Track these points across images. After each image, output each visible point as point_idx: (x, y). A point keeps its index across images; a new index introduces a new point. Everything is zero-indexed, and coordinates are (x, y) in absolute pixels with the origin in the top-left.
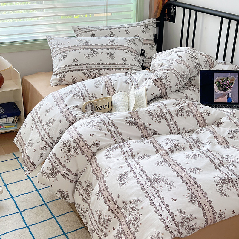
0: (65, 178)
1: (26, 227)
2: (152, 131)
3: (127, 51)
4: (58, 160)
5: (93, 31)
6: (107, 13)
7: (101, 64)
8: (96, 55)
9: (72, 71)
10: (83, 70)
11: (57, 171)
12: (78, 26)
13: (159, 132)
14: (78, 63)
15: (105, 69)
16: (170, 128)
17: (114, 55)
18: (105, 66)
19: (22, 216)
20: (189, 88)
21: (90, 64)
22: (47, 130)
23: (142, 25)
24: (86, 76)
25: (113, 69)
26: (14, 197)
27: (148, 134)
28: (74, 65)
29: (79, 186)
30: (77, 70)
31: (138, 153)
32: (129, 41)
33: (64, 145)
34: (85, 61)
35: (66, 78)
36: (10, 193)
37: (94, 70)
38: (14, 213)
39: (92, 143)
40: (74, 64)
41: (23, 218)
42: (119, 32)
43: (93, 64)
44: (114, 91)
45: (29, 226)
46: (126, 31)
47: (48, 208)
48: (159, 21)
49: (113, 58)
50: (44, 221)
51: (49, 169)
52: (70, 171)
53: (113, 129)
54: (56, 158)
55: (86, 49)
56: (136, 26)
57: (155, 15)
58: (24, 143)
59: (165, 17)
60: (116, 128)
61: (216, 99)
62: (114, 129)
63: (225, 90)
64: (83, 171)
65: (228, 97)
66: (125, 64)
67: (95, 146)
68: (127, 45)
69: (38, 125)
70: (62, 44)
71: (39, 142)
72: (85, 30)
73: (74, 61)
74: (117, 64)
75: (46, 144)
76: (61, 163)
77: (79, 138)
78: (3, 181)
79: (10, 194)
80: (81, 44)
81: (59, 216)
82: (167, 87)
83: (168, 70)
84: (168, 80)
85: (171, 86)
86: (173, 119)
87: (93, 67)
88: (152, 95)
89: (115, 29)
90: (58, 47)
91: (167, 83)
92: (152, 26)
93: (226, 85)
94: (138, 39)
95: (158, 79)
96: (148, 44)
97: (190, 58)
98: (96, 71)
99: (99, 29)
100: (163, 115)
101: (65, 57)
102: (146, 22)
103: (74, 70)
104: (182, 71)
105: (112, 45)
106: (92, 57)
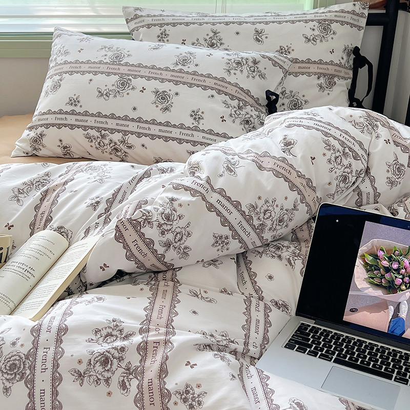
3: (214, 92)
5: (168, 24)
7: (133, 120)
8: (125, 94)
9: (59, 126)
10: (85, 128)
12: (137, 9)
14: (78, 109)
15: (139, 135)
17: (175, 99)
18: (141, 125)
21: (106, 117)
23: (312, 21)
24: (93, 144)
25: (160, 137)
28: (66, 113)
30: (72, 127)
32: (238, 63)
34: (92, 104)
35: (45, 141)
37: (112, 131)
40: (69, 108)
42: (238, 33)
43: (113, 116)
44: (49, 220)
46: (258, 32)
49: (166, 109)
55: (108, 74)
56: (293, 22)
61: (352, 310)
65: (395, 316)
66: (196, 129)
68: (225, 76)
70: (66, 53)
72: (149, 20)
73: (71, 100)
74: (174, 126)
80: (103, 59)
82: (160, 250)
83: (194, 192)
84: (169, 227)
85: (186, 248)
86: (55, 393)
87: (112, 124)
88: (101, 268)
89: (227, 24)
90: (56, 59)
91: (162, 239)
92: (347, 23)
93: (399, 273)
94: (270, 59)
95: (130, 221)
96: (315, 74)
97: (326, 152)
98: (117, 137)
99: (187, 20)
100: (30, 368)
101: (56, 86)
102: (330, 12)
103: (65, 126)
104: (259, 198)
105: (181, 71)
106: (115, 96)
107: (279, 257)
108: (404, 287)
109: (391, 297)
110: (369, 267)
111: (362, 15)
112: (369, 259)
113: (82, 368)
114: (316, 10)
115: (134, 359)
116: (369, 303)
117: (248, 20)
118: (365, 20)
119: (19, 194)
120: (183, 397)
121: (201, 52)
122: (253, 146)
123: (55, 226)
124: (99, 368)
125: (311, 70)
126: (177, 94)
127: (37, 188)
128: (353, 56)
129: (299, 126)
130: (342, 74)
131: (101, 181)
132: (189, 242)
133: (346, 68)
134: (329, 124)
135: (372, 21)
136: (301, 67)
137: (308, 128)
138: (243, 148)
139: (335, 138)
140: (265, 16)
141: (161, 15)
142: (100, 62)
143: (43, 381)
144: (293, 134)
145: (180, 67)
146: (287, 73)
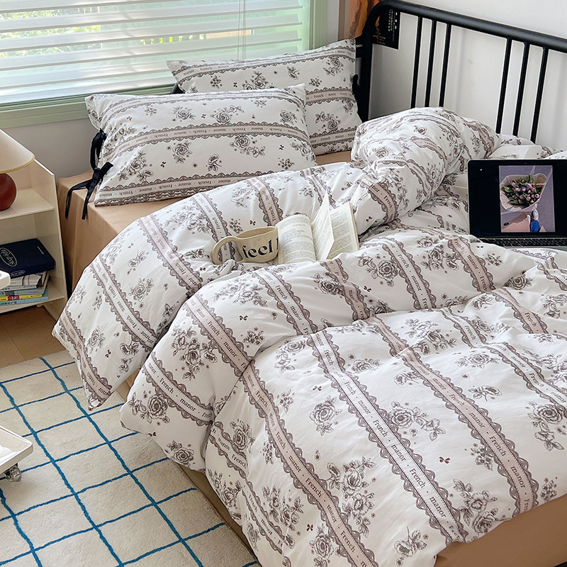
0: (186, 415)
1: (92, 529)
2: (375, 304)
4: (169, 376)
6: (244, 29)
11: (166, 400)
12: (181, 62)
13: (390, 306)
16: (415, 297)
19: (80, 504)
20: (445, 202)
22: (136, 308)
23: (326, 57)
26: (58, 461)
27: (367, 311)
29: (217, 434)
31: (352, 357)
33: (182, 342)
36: (46, 451)
38: (61, 498)
39: (246, 336)
41: (83, 508)
42: (276, 73)
44: (280, 212)
45: (100, 525)
46: (291, 70)
47: (138, 483)
48: (361, 45)
50: (133, 512)
51: (149, 395)
52: (196, 400)
53: (289, 302)
54: (163, 370)
56: (313, 59)
57: (353, 32)
58: (81, 337)
59: (374, 36)
60: (297, 300)
61: (505, 225)
62: (292, 303)
63: (525, 204)
64: (227, 398)
65: (532, 220)
67: (252, 341)
69: (112, 296)
71: (118, 335)
72: (198, 70)
75: (135, 338)
76: (175, 383)
77: (215, 324)
78: (27, 423)
79: (48, 455)
81: (165, 500)
86: (421, 277)
88: (367, 220)
89: (264, 66)
92: (347, 57)
93: (527, 194)
96: (340, 98)
99: (229, 67)
100: (398, 267)
102: (332, 49)
108: (533, 201)
109: (526, 210)
110: (509, 195)
111: (352, 50)
112: (507, 189)
113: (427, 261)
116: (515, 217)
118: (355, 54)
124: (435, 259)
125: (338, 96)
130: (352, 98)
136: (330, 94)
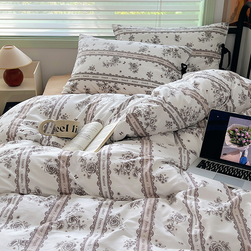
3: (157, 64)
5: (134, 33)
6: (160, 11)
7: (120, 77)
8: (116, 65)
9: (85, 80)
10: (97, 80)
12: (119, 25)
14: (94, 72)
15: (122, 84)
16: (100, 189)
17: (139, 67)
18: (123, 79)
21: (107, 75)
23: (202, 31)
24: (100, 88)
25: (132, 84)
28: (88, 73)
30: (91, 80)
32: (168, 51)
34: (101, 69)
35: (78, 86)
37: (110, 82)
40: (90, 71)
42: (167, 37)
43: (110, 75)
46: (177, 37)
48: (236, 27)
49: (135, 71)
55: (108, 56)
56: (193, 32)
57: (232, 18)
59: (244, 22)
61: (224, 154)
63: (241, 144)
65: (243, 156)
66: (149, 81)
68: (163, 56)
70: (87, 46)
72: (125, 31)
73: (90, 68)
74: (139, 79)
80: (105, 49)
82: (145, 127)
83: (158, 103)
84: (148, 117)
85: (155, 126)
86: (109, 177)
87: (110, 78)
88: (120, 134)
89: (162, 32)
90: (82, 49)
91: (145, 122)
92: (219, 33)
93: (244, 138)
94: (183, 49)
95: (133, 114)
96: (204, 56)
97: (213, 88)
98: (112, 84)
99: (143, 31)
100: (98, 168)
101: (83, 61)
102: (210, 27)
103: (88, 79)
104: (185, 106)
105: (142, 54)
106: (111, 66)
107: (192, 133)
108: (246, 144)
109: (241, 148)
110: (231, 136)
111: (226, 29)
112: (232, 132)
113: (119, 168)
114: (204, 26)
115: (139, 166)
116: (231, 151)
117: (172, 31)
118: (227, 31)
119: (79, 106)
120: (159, 179)
121: (151, 46)
122: (181, 85)
123: (96, 119)
124: (125, 168)
125: (202, 54)
126: (140, 65)
127: (86, 105)
128: (221, 48)
129: (200, 77)
130: (216, 57)
131: (114, 101)
132: (156, 124)
133: (218, 54)
134: (214, 77)
135: (230, 31)
136: (197, 53)
137: (204, 78)
138: (176, 86)
139: (216, 82)
140: (180, 29)
141: (130, 28)
142: (104, 50)
143: (103, 173)
144: (198, 80)
145: (141, 52)
146: (191, 56)
